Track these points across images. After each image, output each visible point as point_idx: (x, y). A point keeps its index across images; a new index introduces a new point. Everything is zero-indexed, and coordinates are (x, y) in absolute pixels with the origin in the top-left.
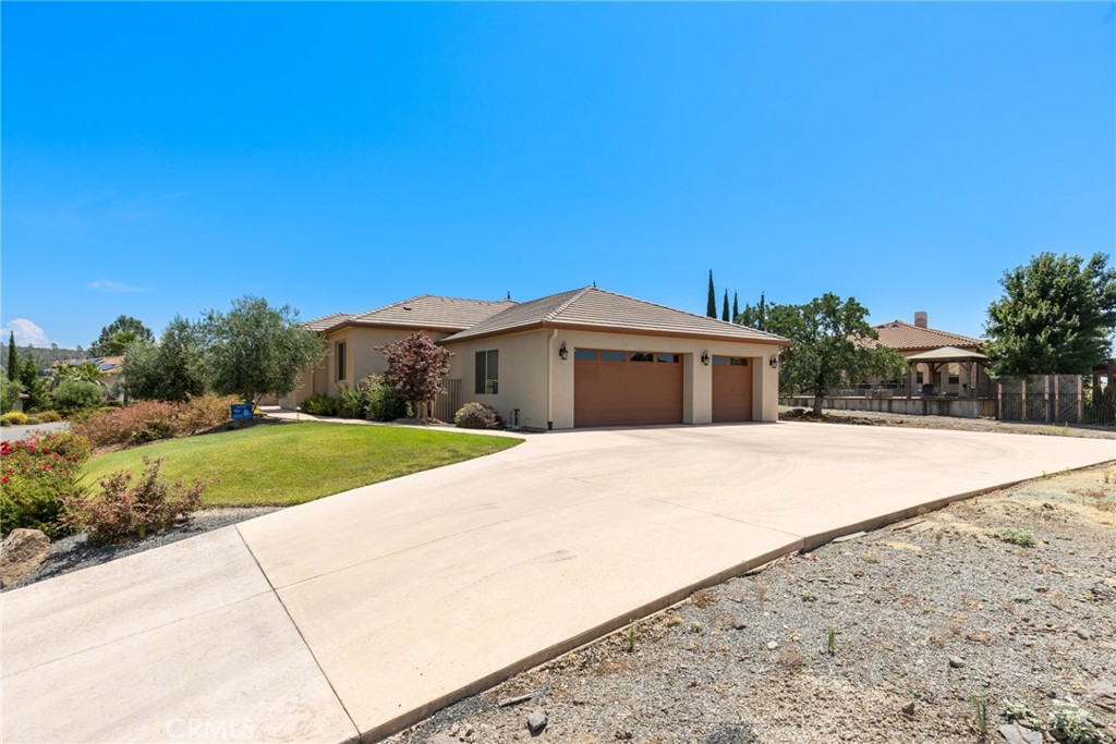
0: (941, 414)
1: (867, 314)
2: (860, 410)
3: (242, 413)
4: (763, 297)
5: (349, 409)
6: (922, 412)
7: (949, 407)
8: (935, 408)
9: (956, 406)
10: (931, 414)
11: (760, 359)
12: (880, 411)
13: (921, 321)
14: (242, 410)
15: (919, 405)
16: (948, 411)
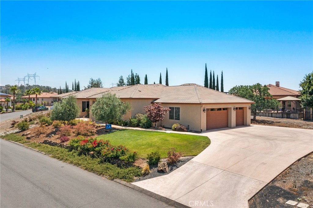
0: (287, 118)
1: (269, 90)
2: (262, 116)
3: (108, 127)
4: (222, 72)
5: (134, 125)
6: (281, 117)
7: (290, 116)
8: (285, 116)
9: (292, 115)
10: (284, 118)
11: (246, 108)
12: (269, 116)
13: (278, 84)
14: (109, 126)
15: (281, 115)
16: (289, 117)
